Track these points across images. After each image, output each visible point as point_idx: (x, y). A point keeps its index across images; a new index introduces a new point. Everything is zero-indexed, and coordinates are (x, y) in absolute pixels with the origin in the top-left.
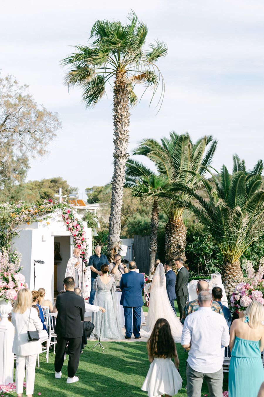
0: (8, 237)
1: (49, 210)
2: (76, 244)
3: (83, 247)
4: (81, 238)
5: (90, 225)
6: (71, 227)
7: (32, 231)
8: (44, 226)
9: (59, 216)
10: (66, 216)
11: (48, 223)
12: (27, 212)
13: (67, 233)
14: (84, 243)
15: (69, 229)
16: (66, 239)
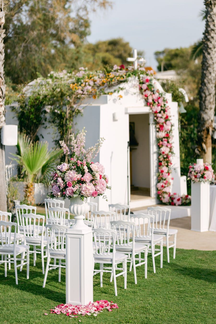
0: (68, 116)
1: (122, 79)
2: (156, 123)
3: (167, 127)
4: (165, 116)
5: (176, 98)
6: (150, 100)
7: (98, 108)
8: (114, 101)
9: (134, 86)
10: (144, 86)
11: (121, 97)
12: (92, 83)
13: (146, 110)
14: (168, 122)
15: (147, 104)
16: (144, 117)
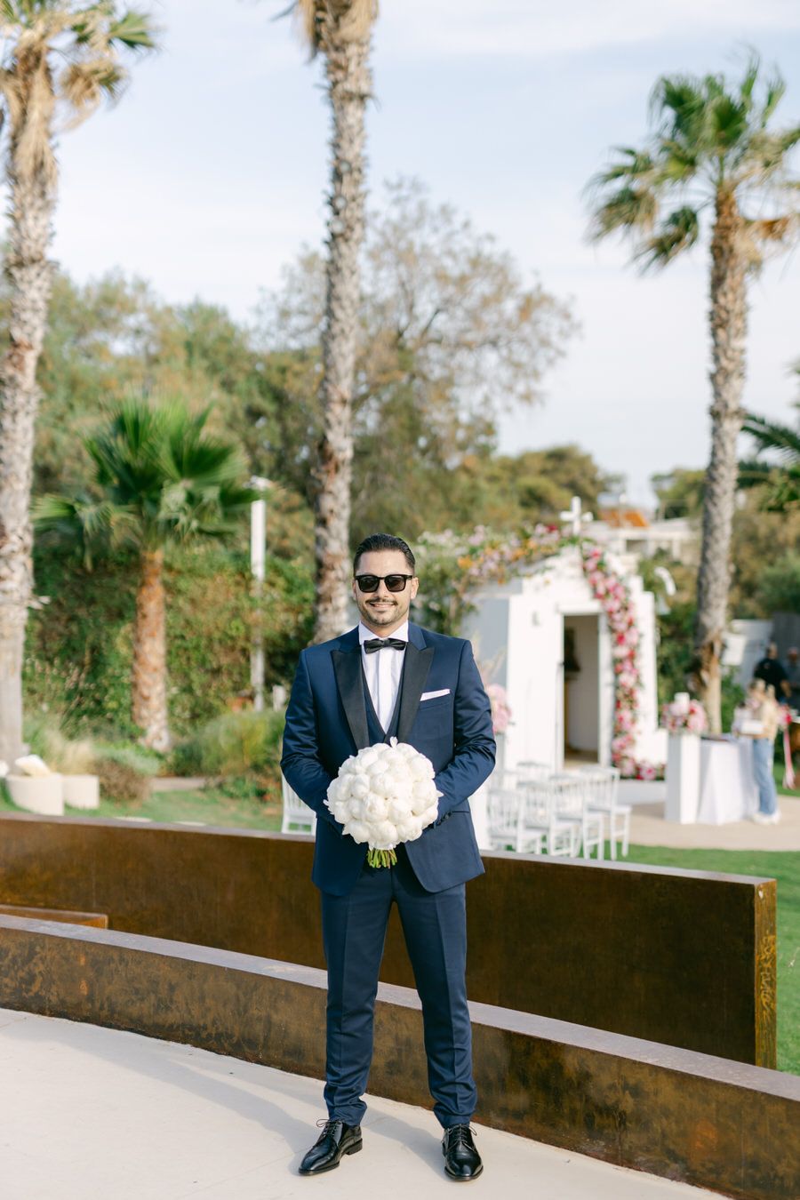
0: (452, 613)
1: (550, 552)
2: (612, 630)
3: (631, 638)
4: (626, 618)
5: (651, 585)
6: (601, 590)
7: (506, 604)
8: (537, 589)
9: (572, 564)
10: (591, 565)
11: (547, 583)
12: (496, 557)
13: (592, 606)
14: (633, 630)
15: (596, 596)
16: (590, 621)
